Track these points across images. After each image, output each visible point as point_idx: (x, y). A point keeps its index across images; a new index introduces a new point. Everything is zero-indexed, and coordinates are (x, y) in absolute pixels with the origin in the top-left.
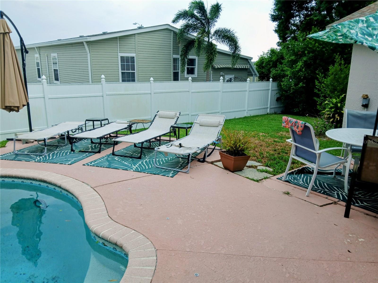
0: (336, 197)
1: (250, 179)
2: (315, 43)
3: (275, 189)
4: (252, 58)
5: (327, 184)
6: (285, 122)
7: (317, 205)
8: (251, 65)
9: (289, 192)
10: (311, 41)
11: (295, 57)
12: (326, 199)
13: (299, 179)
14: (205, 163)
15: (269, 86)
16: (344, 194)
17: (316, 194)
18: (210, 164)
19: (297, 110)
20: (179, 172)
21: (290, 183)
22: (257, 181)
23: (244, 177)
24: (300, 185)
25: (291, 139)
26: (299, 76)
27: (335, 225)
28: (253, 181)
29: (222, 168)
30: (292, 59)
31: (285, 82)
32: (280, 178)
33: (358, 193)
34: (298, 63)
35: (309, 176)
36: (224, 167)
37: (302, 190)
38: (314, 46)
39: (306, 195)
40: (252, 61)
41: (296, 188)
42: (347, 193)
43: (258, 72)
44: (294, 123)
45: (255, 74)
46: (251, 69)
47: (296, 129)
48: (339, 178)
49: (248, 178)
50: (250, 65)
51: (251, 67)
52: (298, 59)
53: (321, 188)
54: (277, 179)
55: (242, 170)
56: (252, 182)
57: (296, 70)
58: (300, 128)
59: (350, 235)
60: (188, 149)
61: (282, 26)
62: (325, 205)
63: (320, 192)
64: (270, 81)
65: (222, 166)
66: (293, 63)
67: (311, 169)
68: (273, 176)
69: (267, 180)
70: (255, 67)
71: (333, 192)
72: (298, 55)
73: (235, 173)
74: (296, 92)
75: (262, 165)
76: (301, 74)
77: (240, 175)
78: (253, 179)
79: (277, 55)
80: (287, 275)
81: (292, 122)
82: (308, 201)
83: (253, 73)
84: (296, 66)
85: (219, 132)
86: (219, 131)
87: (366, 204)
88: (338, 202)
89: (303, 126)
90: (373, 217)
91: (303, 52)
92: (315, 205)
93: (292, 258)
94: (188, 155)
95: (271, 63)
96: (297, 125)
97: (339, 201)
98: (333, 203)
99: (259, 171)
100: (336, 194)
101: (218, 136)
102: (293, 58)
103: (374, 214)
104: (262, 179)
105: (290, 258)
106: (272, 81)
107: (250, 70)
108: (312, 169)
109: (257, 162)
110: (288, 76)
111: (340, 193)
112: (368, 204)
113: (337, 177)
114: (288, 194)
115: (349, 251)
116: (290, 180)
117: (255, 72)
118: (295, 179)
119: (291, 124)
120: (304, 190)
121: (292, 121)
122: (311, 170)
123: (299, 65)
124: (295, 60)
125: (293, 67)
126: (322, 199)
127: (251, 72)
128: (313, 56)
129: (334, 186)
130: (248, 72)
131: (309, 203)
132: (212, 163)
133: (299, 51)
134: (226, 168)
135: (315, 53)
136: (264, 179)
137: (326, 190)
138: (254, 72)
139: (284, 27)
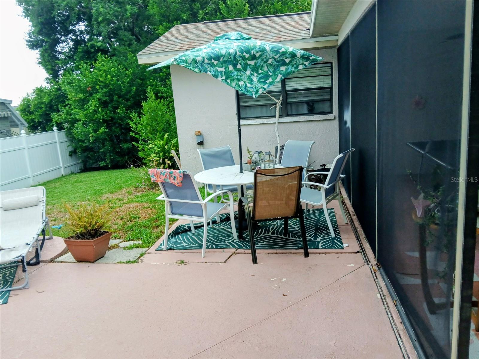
0: (232, 247)
1: (123, 263)
2: (107, 75)
3: (164, 264)
4: (11, 101)
5: (211, 237)
6: (155, 175)
7: (220, 263)
8: (12, 110)
9: (183, 260)
10: (100, 73)
11: (83, 95)
12: (223, 253)
13: (179, 241)
14: (41, 264)
15: (54, 138)
16: (235, 241)
17: (210, 251)
18: (50, 263)
19: (103, 163)
20: (11, 292)
21: (173, 250)
22: (135, 262)
23: (115, 263)
24: (186, 249)
25: (163, 195)
26: (97, 118)
27: (252, 275)
28: (130, 263)
29: (75, 263)
30: (79, 97)
31: (78, 129)
32: (158, 248)
33: (246, 236)
34: (90, 103)
35: (188, 235)
36: (76, 260)
37: (192, 252)
38: (106, 79)
39: (202, 256)
40: (12, 105)
41: (184, 253)
42: (237, 239)
43: (26, 120)
44: (167, 174)
45: (22, 124)
46: (13, 117)
47: (173, 181)
48: (217, 227)
49: (120, 263)
50: (10, 111)
51: (13, 114)
52: (88, 97)
53: (210, 244)
54: (156, 250)
55: (105, 256)
56: (130, 265)
57: (91, 111)
58: (179, 178)
59: (272, 280)
60: (12, 250)
61: (46, 55)
62: (227, 260)
63: (212, 248)
64: (54, 130)
65: (74, 260)
66: (83, 102)
67: (185, 226)
68: (148, 249)
69: (145, 256)
70: (18, 113)
71: (224, 243)
72: (87, 91)
73: (98, 263)
74: (96, 140)
75: (122, 241)
76: (98, 116)
77: (107, 263)
78: (130, 262)
79: (49, 95)
80: (257, 349)
81: (165, 174)
82: (209, 262)
83: (19, 123)
84: (89, 107)
85: (43, 213)
86: (43, 211)
87: (261, 244)
88: (237, 252)
89: (182, 176)
90: (275, 254)
91: (93, 88)
92: (219, 264)
93: (246, 328)
94: (21, 260)
95: (43, 106)
96: (173, 176)
97: (237, 250)
98: (232, 254)
99: (126, 249)
100: (228, 244)
101: (44, 219)
102: (81, 96)
103: (274, 251)
104: (139, 258)
105: (244, 329)
106: (57, 130)
107: (12, 119)
108: (187, 226)
109: (113, 239)
110: (80, 121)
111: (231, 241)
112: (262, 243)
113: (214, 226)
114: (182, 262)
115: (285, 295)
116: (172, 246)
117: (21, 121)
118: (175, 243)
119: (165, 176)
120: (195, 252)
121: (165, 172)
122: (186, 228)
123: (92, 105)
124: (85, 98)
125: (83, 108)
126: (220, 255)
127: (14, 122)
128: (107, 92)
129: (220, 236)
130: (10, 122)
131: (211, 264)
132: (52, 261)
133: (87, 87)
134: (80, 260)
135: (109, 87)
136: (140, 256)
137: (216, 243)
138: (19, 120)
139: (49, 56)
